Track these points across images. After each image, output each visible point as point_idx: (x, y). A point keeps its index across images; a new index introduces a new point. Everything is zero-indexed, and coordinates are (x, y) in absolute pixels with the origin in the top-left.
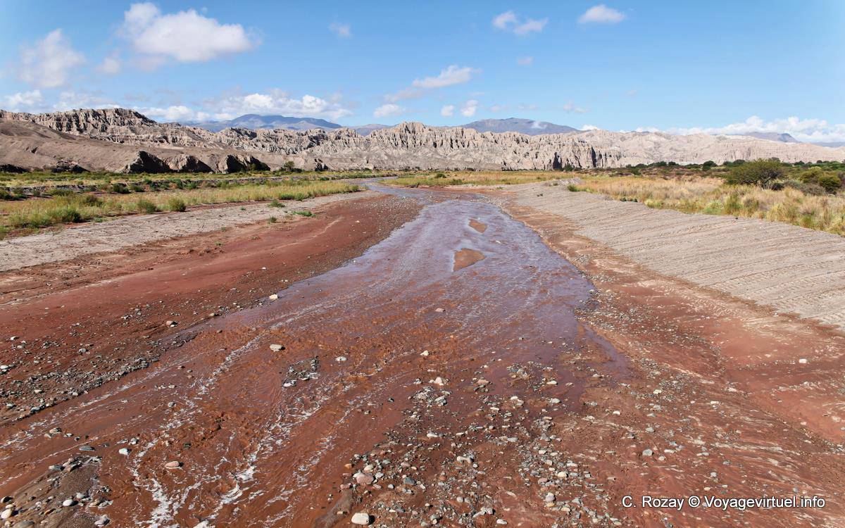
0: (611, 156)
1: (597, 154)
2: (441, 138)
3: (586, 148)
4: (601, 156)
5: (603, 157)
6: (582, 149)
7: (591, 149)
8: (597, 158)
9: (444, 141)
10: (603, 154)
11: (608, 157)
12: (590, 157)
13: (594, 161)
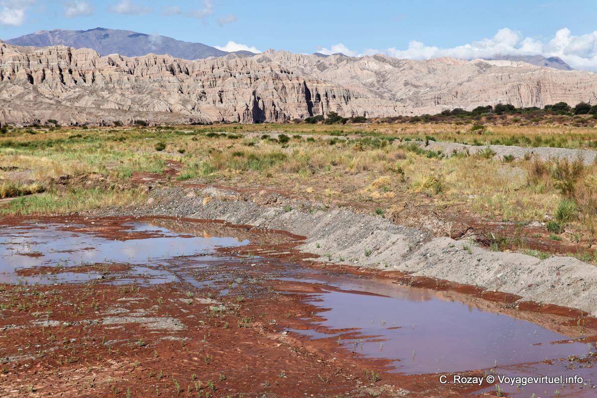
0: (334, 97)
1: (313, 93)
2: (41, 67)
3: (295, 82)
4: (318, 96)
5: (323, 99)
6: (288, 84)
7: (302, 86)
8: (313, 100)
9: (48, 72)
10: (322, 93)
11: (330, 99)
12: (302, 97)
13: (310, 106)
